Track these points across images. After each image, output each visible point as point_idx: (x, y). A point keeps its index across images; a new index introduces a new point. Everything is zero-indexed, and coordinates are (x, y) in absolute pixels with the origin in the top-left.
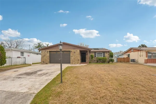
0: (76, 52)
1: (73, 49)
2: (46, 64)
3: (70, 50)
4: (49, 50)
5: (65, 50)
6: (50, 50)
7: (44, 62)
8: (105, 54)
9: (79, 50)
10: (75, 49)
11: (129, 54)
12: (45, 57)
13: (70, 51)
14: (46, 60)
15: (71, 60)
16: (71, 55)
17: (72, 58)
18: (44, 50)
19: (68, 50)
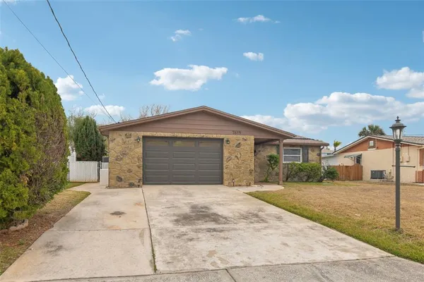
0: (242, 142)
1: (235, 133)
2: (131, 185)
3: (222, 136)
4: (141, 134)
5: (205, 136)
6: (148, 134)
7: (119, 179)
8: (310, 151)
9: (253, 138)
10: (240, 133)
11: (361, 155)
12: (126, 160)
13: (223, 139)
14: (130, 171)
15: (225, 171)
16: (226, 154)
17: (229, 166)
18: (123, 133)
19: (215, 136)
